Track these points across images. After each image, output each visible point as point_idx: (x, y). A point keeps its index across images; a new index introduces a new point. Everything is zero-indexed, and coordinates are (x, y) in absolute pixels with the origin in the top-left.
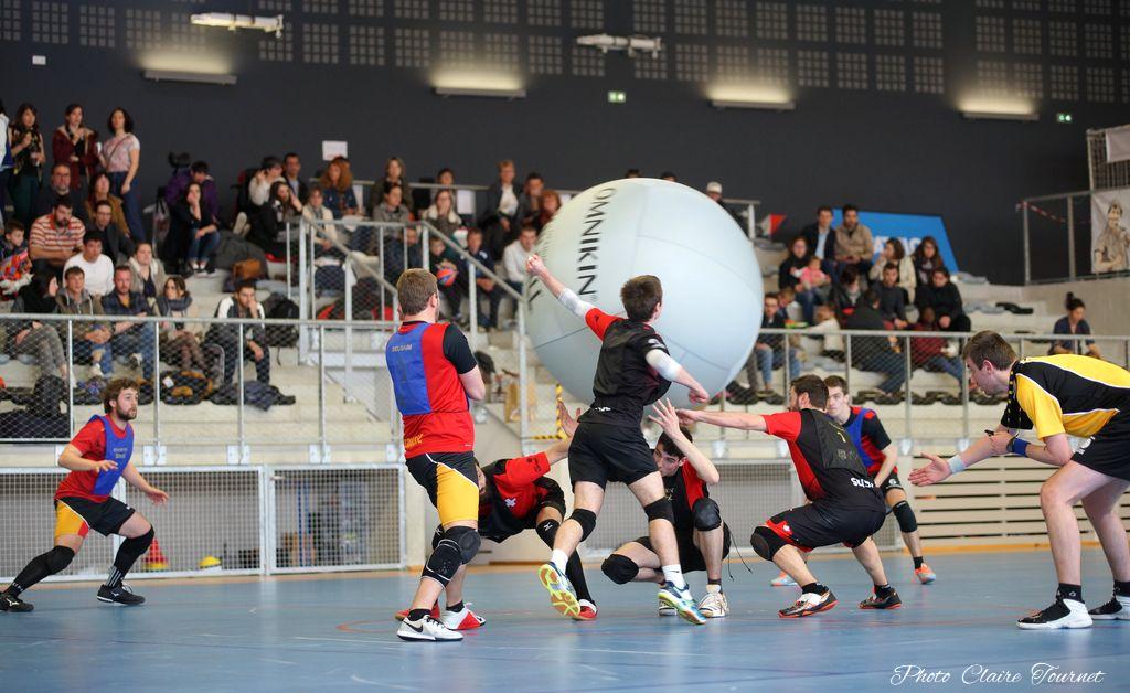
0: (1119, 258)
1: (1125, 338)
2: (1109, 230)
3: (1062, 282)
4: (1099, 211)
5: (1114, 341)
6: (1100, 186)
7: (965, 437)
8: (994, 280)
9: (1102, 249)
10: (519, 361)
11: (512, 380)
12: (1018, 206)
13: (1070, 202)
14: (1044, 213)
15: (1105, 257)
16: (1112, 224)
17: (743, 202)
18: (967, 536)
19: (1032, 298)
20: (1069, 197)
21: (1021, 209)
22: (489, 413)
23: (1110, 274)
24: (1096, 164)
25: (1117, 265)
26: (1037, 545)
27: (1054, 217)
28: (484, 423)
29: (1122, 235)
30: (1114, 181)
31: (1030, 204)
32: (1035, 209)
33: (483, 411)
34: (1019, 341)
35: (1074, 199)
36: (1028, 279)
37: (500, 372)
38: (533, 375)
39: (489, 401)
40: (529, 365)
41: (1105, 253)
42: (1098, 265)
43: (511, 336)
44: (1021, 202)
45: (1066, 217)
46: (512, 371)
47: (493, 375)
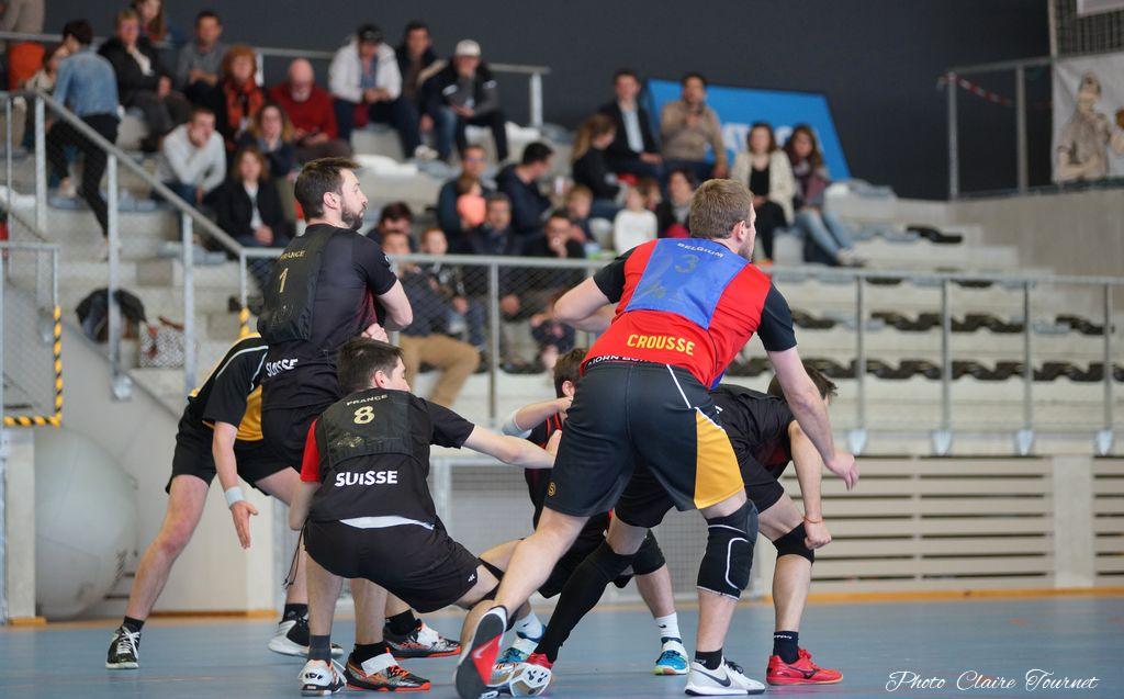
0: (1094, 161)
1: (1103, 280)
2: (1079, 118)
3: (1007, 195)
4: (1065, 88)
5: (1087, 286)
6: (1068, 50)
7: (860, 427)
8: (905, 191)
9: (1069, 146)
10: (183, 304)
11: (172, 333)
12: (941, 82)
13: (1020, 75)
14: (980, 92)
15: (1073, 158)
16: (1084, 108)
17: (524, 69)
18: (862, 578)
19: (962, 219)
20: (1020, 68)
21: (946, 86)
22: (136, 384)
23: (1080, 184)
24: (1060, 17)
25: (1092, 170)
26: (967, 594)
27: (995, 98)
28: (128, 399)
29: (1100, 125)
30: (1087, 44)
31: (960, 78)
32: (966, 84)
33: (127, 381)
34: (943, 285)
35: (1028, 70)
36: (954, 189)
37: (153, 322)
38: (204, 325)
39: (137, 366)
40: (199, 312)
41: (1073, 153)
42: (1062, 171)
43: (171, 268)
44: (944, 74)
45: (1014, 98)
46: (174, 320)
47: (143, 328)
